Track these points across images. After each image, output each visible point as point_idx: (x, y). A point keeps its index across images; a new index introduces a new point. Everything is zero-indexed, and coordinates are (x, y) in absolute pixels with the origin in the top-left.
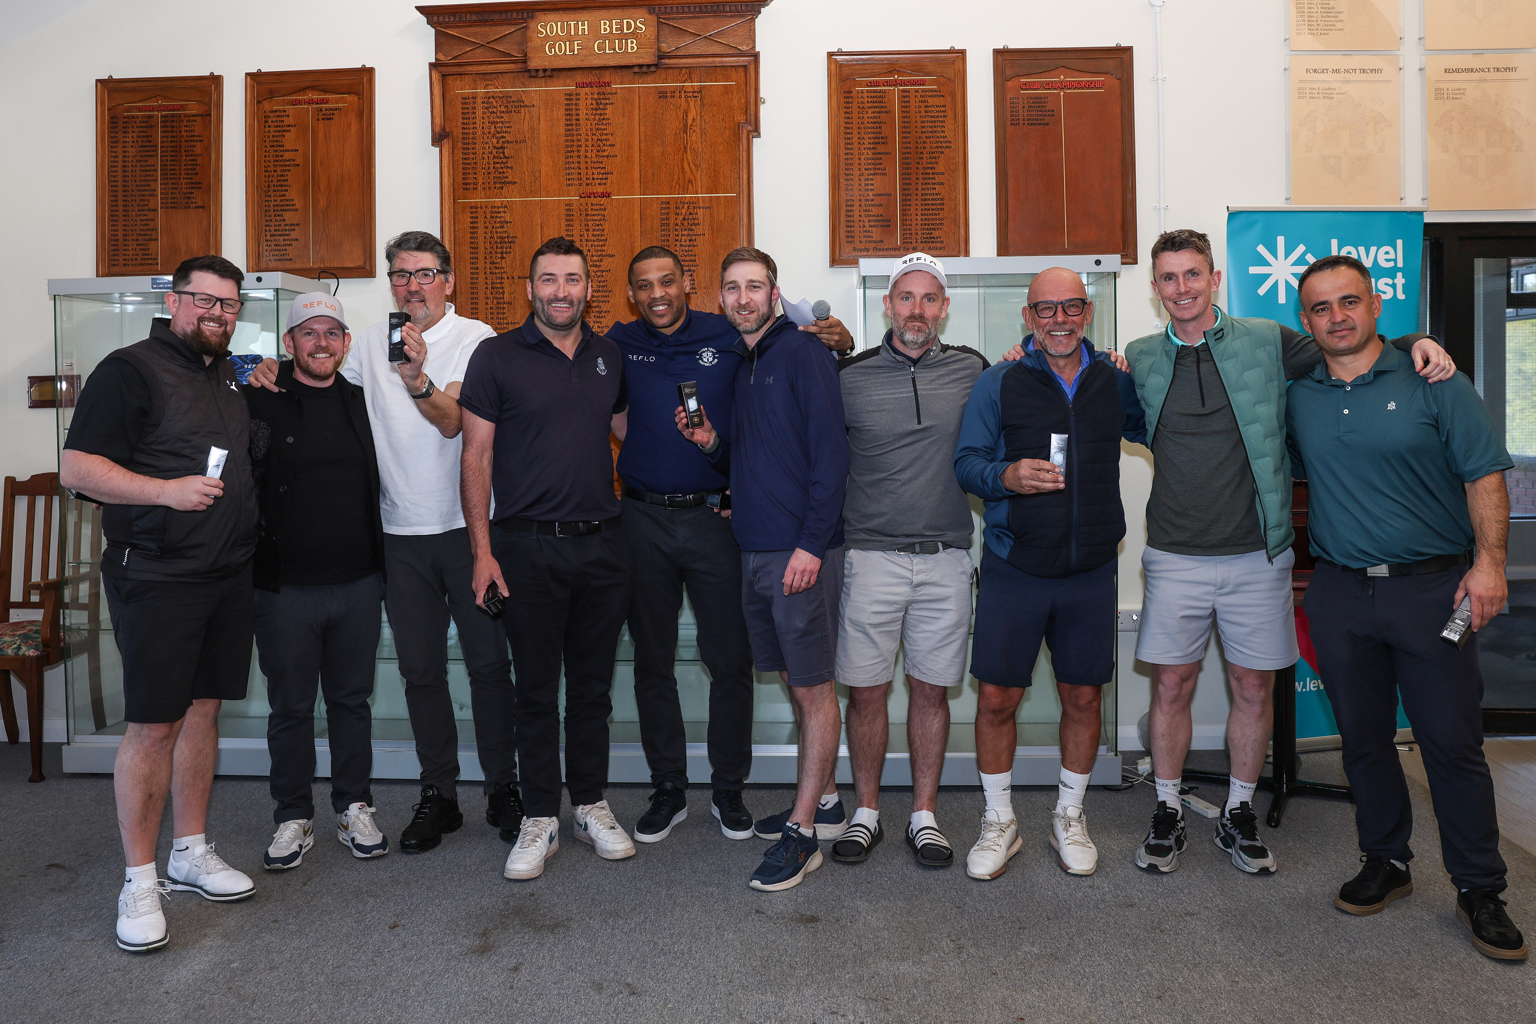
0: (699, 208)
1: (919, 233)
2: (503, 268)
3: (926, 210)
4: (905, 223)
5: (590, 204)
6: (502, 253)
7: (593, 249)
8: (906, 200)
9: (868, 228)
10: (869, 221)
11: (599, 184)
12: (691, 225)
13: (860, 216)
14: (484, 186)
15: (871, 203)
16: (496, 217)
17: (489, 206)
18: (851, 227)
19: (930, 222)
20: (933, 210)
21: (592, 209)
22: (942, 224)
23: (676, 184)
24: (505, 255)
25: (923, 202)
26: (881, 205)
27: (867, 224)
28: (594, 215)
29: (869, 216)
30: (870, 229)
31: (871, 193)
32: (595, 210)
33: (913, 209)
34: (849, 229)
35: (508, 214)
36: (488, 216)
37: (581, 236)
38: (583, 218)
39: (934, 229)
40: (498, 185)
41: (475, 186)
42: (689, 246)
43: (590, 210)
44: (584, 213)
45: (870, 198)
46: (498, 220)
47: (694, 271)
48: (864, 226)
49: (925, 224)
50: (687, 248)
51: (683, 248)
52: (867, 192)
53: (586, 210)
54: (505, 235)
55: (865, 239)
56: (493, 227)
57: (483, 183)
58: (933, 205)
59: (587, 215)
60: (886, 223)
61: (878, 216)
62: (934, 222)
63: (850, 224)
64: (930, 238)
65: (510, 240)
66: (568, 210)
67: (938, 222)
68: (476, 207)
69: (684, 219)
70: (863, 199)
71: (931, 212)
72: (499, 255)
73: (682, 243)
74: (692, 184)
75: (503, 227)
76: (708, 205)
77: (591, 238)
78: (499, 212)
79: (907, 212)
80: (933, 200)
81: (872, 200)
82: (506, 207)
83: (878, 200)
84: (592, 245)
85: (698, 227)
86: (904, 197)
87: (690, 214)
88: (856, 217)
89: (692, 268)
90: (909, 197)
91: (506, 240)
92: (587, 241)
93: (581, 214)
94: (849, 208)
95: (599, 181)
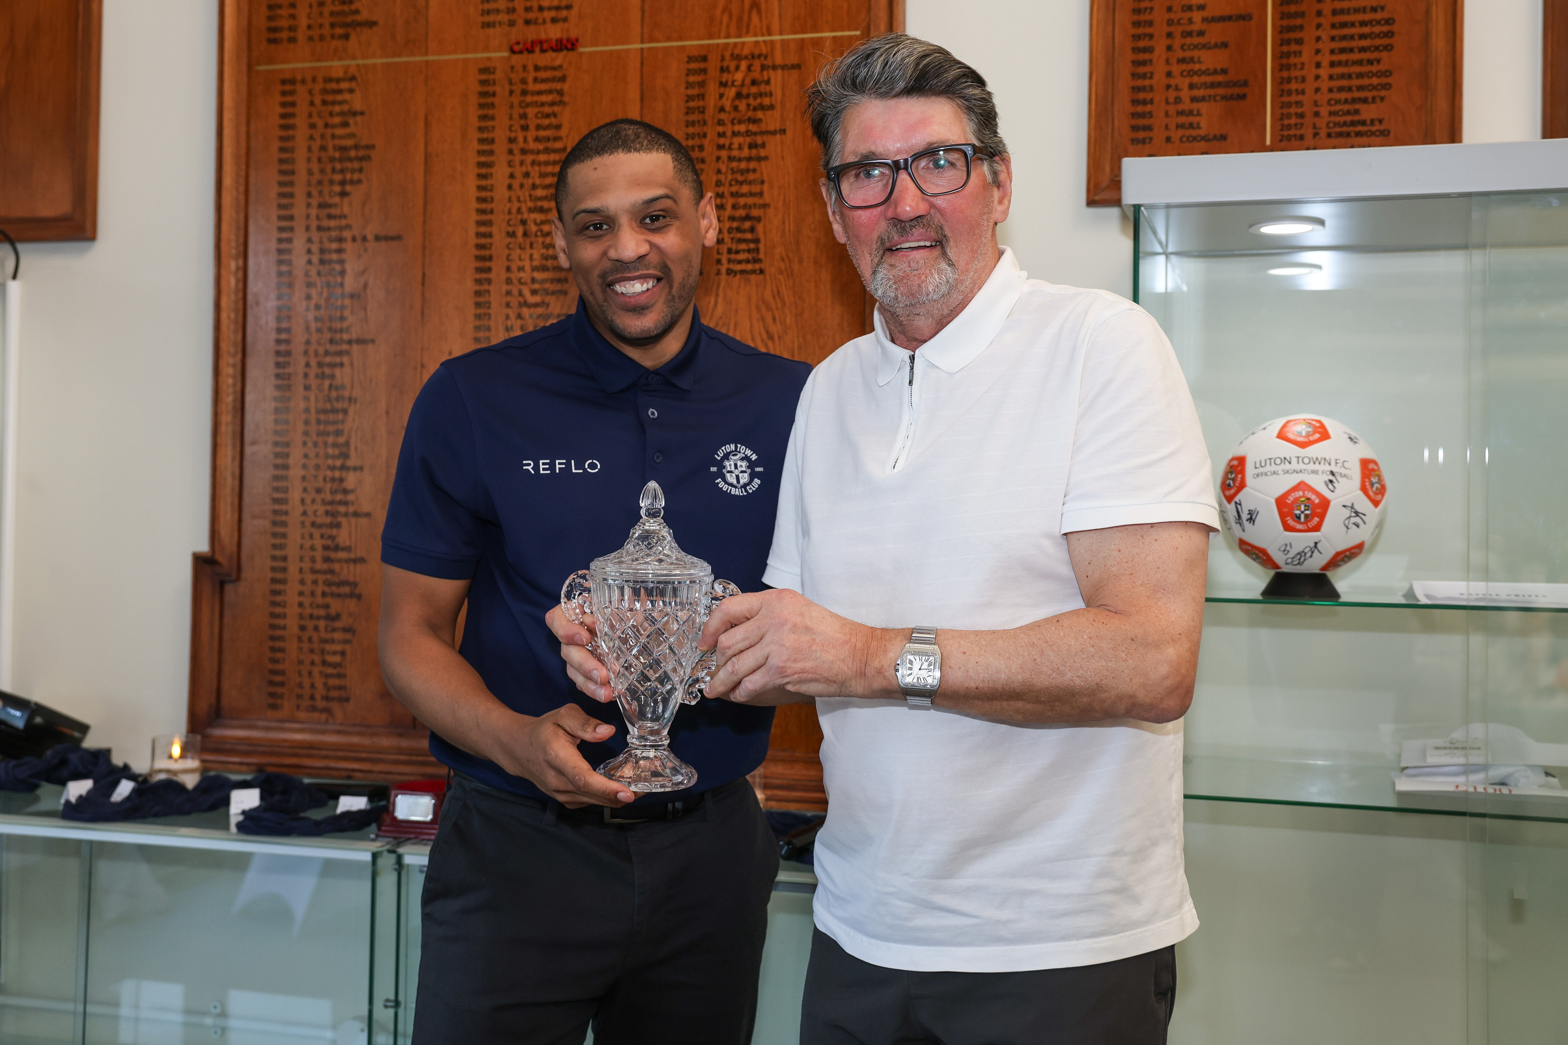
0: (774, 68)
1: (1324, 111)
2: (345, 217)
3: (1343, 51)
4: (1286, 87)
5: (531, 68)
6: (343, 183)
7: (535, 171)
8: (1291, 29)
9: (1186, 105)
10: (1191, 86)
11: (554, 20)
12: (755, 109)
13: (1169, 74)
14: (310, 33)
15: (1196, 40)
16: (334, 103)
17: (320, 79)
18: (1144, 102)
19: (1355, 82)
20: (1362, 50)
21: (536, 80)
22: (1387, 87)
23: (723, 12)
24: (348, 188)
25: (1335, 32)
26: (1225, 45)
27: (1185, 94)
28: (540, 93)
29: (1192, 73)
30: (1195, 106)
31: (1197, 16)
32: (543, 81)
33: (1307, 54)
34: (1140, 109)
35: (358, 96)
36: (317, 101)
37: (511, 140)
38: (516, 100)
39: (1365, 101)
40: (339, 31)
41: (292, 34)
42: (749, 159)
43: (530, 80)
44: (518, 88)
45: (1196, 27)
46: (337, 109)
47: (758, 219)
48: (1178, 100)
49: (1341, 89)
50: (743, 165)
51: (734, 164)
52: (1188, 15)
53: (524, 81)
54: (349, 142)
55: (1180, 132)
56: (326, 125)
57: (309, 27)
58: (1362, 37)
59: (524, 93)
60: (1236, 91)
61: (1215, 72)
62: (1365, 81)
63: (1141, 96)
64: (1353, 123)
65: (361, 153)
66: (483, 83)
67: (1375, 81)
68: (292, 81)
69: (739, 95)
70: (1177, 30)
71: (1356, 56)
72: (337, 189)
73: (735, 153)
74: (759, 11)
75: (345, 124)
76: (793, 59)
77: (532, 145)
78: (340, 92)
79: (1293, 60)
80: (1363, 24)
81: (1201, 33)
82: (353, 78)
83: (1215, 33)
84: (533, 163)
85: (769, 113)
86: (1285, 22)
87: (754, 83)
88: (1159, 79)
89: (755, 213)
90: (1298, 22)
91: (353, 153)
92: (524, 152)
93: (511, 92)
94: (1141, 57)
95: (553, 14)
